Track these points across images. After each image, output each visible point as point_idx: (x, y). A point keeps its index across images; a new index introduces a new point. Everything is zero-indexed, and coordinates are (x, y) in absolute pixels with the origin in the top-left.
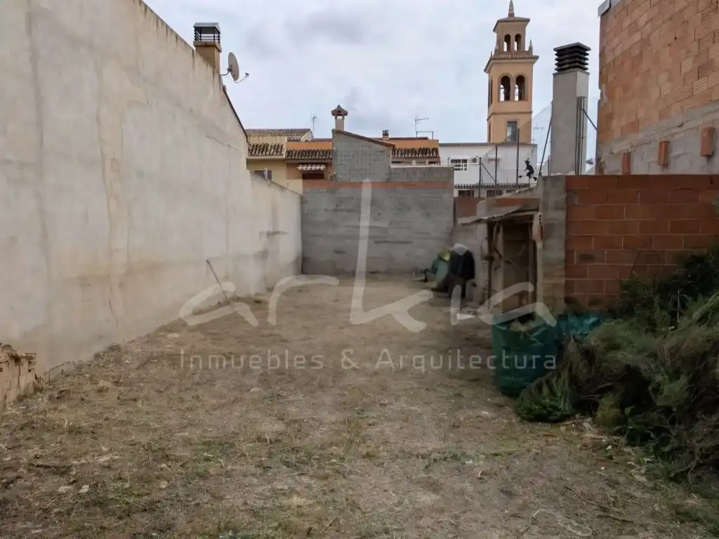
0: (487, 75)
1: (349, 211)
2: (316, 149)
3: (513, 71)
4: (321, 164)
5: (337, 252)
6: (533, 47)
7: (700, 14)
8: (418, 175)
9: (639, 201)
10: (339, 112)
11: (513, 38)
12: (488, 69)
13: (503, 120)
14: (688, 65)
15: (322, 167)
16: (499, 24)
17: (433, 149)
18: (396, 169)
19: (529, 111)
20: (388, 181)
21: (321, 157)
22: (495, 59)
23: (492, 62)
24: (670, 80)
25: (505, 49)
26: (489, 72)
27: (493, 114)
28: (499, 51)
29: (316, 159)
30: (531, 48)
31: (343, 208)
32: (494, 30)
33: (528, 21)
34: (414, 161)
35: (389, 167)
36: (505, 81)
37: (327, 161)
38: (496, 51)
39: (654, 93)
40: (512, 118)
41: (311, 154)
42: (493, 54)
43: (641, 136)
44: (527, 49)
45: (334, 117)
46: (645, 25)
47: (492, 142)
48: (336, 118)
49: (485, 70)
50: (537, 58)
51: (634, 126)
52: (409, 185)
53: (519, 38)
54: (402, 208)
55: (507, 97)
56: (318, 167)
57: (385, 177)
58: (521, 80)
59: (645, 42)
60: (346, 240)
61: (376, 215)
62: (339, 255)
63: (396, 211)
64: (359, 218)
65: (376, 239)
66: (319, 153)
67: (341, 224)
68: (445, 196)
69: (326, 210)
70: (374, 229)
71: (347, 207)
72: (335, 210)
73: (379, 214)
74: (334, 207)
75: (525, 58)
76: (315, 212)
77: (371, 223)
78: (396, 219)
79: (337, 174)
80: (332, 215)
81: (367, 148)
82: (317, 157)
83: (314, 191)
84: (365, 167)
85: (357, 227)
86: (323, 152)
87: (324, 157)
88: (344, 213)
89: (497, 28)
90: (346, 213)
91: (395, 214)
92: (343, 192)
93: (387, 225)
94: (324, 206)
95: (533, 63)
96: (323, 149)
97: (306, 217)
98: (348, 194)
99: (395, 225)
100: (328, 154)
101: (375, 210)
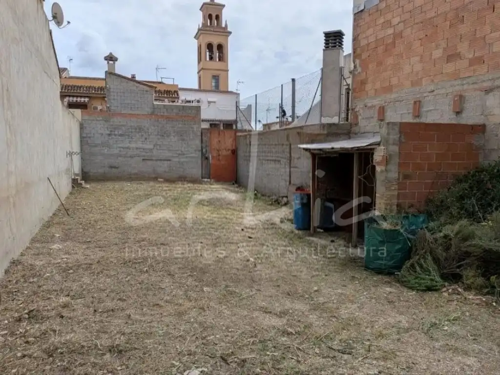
0: (196, 41)
1: (121, 135)
2: (80, 85)
3: (215, 40)
4: (85, 97)
5: (111, 167)
6: (228, 25)
7: (448, 23)
8: (174, 111)
9: (436, 140)
10: (111, 58)
11: (214, 17)
12: (197, 37)
13: (209, 74)
14: (438, 53)
15: (87, 100)
16: (205, 6)
17: (175, 91)
18: (158, 105)
19: (226, 69)
20: (152, 114)
21: (84, 92)
22: (202, 30)
24: (421, 61)
25: (209, 24)
26: (197, 39)
27: (202, 69)
28: (204, 25)
29: (81, 93)
30: (226, 25)
31: (116, 133)
32: (200, 10)
33: (224, 6)
34: (166, 100)
35: (153, 103)
36: (210, 47)
37: (90, 95)
38: (203, 24)
39: (407, 69)
40: (216, 73)
41: (76, 88)
42: (200, 26)
43: (394, 96)
44: (223, 26)
45: (106, 62)
46: (398, 24)
47: (202, 88)
48: (108, 63)
49: (195, 37)
50: (230, 33)
51: (389, 89)
52: (168, 118)
53: (217, 17)
54: (163, 134)
55: (211, 58)
56: (83, 99)
57: (149, 110)
58: (220, 47)
59: (398, 35)
60: (119, 158)
61: (144, 140)
62: (113, 169)
63: (159, 137)
64: (130, 141)
65: (144, 158)
66: (83, 88)
67: (115, 146)
68: (195, 127)
69: (102, 134)
70: (142, 150)
71: (120, 133)
72: (109, 135)
73: (146, 139)
74: (109, 133)
75: (223, 32)
76: (92, 135)
77: (140, 145)
78: (159, 143)
79: (111, 106)
80: (106, 139)
81: (135, 88)
82: (82, 91)
83: (91, 119)
84: (133, 102)
85: (128, 148)
86: (86, 87)
87: (88, 92)
88: (117, 137)
89: (203, 9)
90: (120, 137)
91: (158, 139)
92: (116, 121)
93: (151, 147)
94: (100, 131)
95: (228, 36)
96: (86, 86)
97: (85, 139)
98: (120, 122)
99: (158, 147)
100: (91, 90)
101: (142, 135)
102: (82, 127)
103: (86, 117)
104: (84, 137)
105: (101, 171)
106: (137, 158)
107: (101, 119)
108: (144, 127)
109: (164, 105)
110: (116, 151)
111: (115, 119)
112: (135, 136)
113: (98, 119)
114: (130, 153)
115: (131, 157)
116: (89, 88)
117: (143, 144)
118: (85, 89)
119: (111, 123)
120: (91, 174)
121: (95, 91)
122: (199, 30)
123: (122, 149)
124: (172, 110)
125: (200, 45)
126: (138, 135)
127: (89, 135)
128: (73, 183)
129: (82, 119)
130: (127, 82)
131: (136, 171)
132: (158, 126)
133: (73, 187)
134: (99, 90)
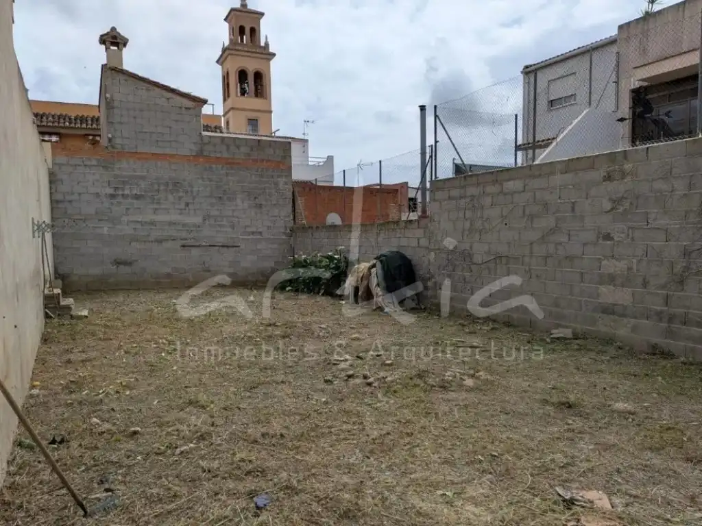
0: (220, 66)
1: (137, 197)
3: (251, 66)
4: (51, 133)
5: (118, 263)
6: (270, 43)
8: (243, 149)
10: (115, 37)
11: (247, 31)
12: (220, 61)
13: (243, 117)
15: (54, 139)
16: (232, 13)
18: (210, 137)
19: (268, 110)
20: (200, 154)
21: (50, 124)
22: (229, 49)
23: (227, 52)
25: (240, 41)
26: (222, 64)
27: (232, 108)
28: (232, 42)
29: (43, 126)
30: (267, 45)
31: (127, 192)
32: (225, 20)
33: (262, 14)
35: (200, 134)
36: (242, 75)
37: (62, 131)
38: (230, 41)
40: (253, 115)
44: (262, 44)
45: (103, 47)
48: (107, 49)
49: (217, 62)
50: (274, 55)
52: (230, 163)
53: (253, 31)
54: (222, 196)
56: (46, 138)
57: (193, 147)
58: (258, 76)
60: (133, 244)
61: (183, 206)
62: (122, 267)
63: (214, 201)
64: (156, 209)
65: (183, 242)
66: (47, 118)
67: (125, 219)
68: (282, 181)
69: (97, 195)
70: (180, 227)
71: (135, 192)
72: (113, 196)
73: (187, 204)
74: (111, 191)
75: (262, 53)
76: (75, 197)
77: (174, 217)
78: (214, 213)
79: (113, 137)
80: (106, 205)
81: (162, 102)
82: (45, 124)
83: (73, 162)
84: (160, 130)
85: (153, 223)
86: (53, 117)
87: (56, 124)
88: (130, 200)
89: (229, 18)
90: (135, 201)
91: (212, 205)
92: (125, 167)
93: (197, 220)
94: (92, 190)
95: (270, 60)
96: (53, 113)
97: (60, 205)
98: (134, 170)
99: (212, 221)
100: (62, 121)
101: (180, 198)
102: (53, 179)
103: (62, 159)
104: (58, 202)
105: (96, 271)
106: (169, 244)
107: (94, 163)
108: (184, 180)
109: (223, 138)
110: (128, 230)
111: (124, 164)
112: (166, 199)
113: (88, 163)
114: (156, 234)
115: (160, 241)
116: (59, 119)
117: (181, 214)
118: (50, 118)
119: (117, 172)
120: (75, 278)
121: (70, 123)
122: (224, 50)
123: (139, 226)
124: (238, 147)
125: (228, 73)
126: (171, 197)
127: (68, 198)
128: (46, 306)
129: (54, 164)
130: (148, 90)
131: (169, 270)
132: (210, 180)
133: (47, 316)
134: (79, 121)
